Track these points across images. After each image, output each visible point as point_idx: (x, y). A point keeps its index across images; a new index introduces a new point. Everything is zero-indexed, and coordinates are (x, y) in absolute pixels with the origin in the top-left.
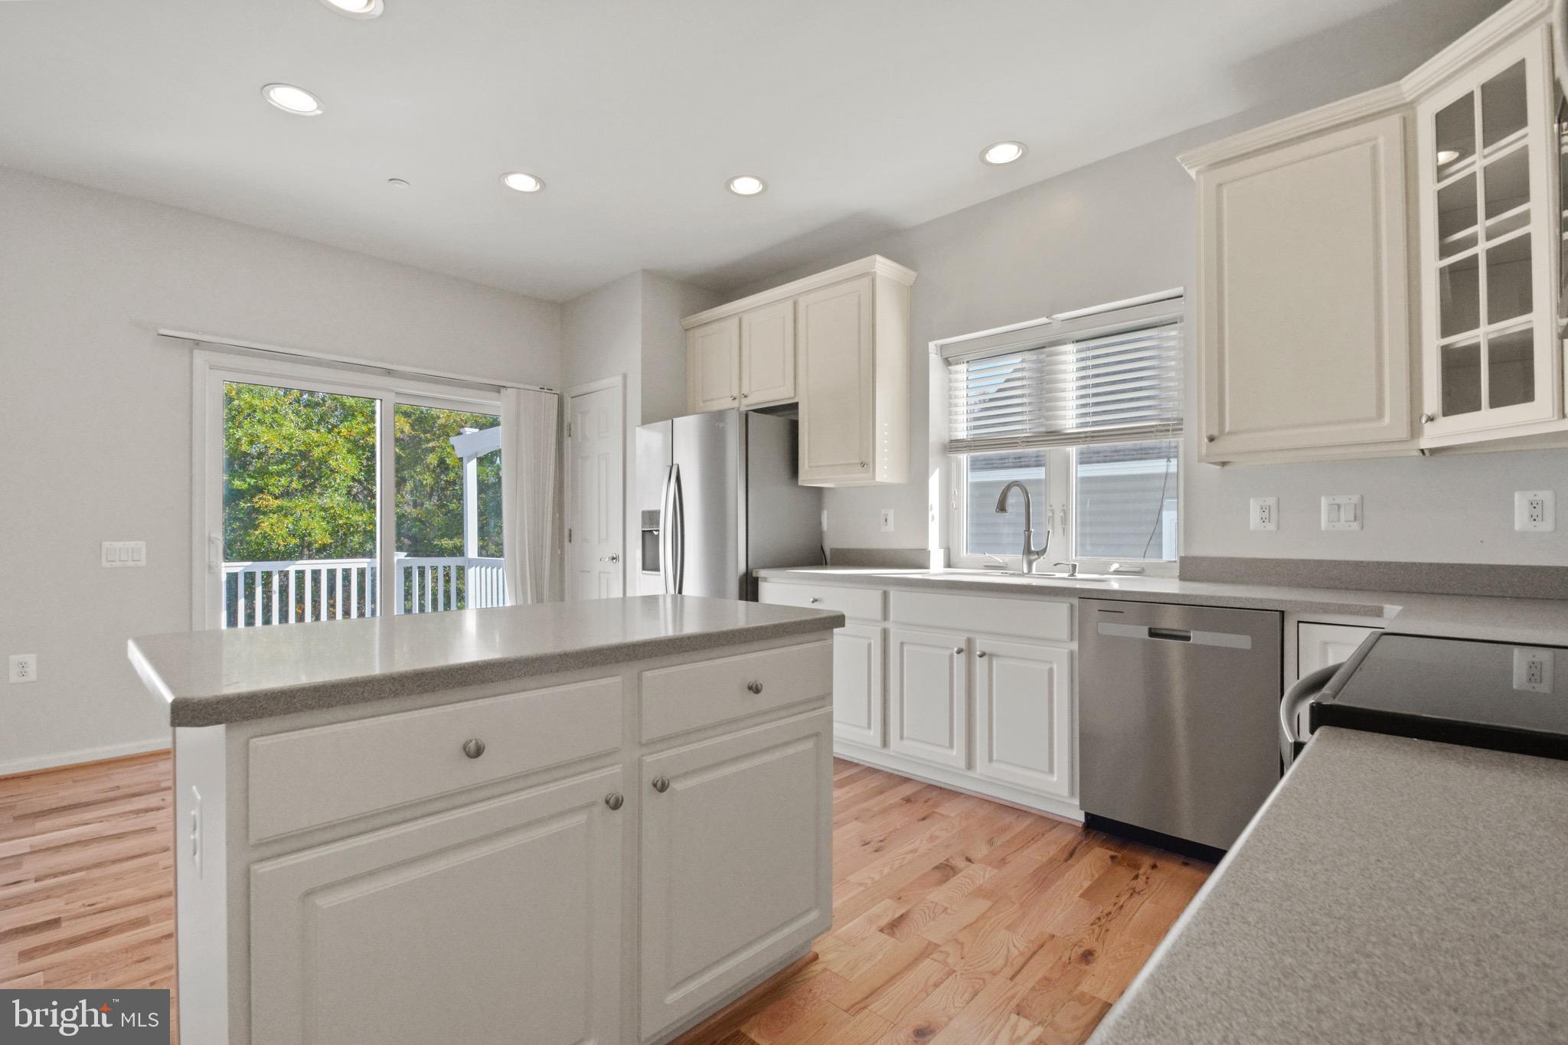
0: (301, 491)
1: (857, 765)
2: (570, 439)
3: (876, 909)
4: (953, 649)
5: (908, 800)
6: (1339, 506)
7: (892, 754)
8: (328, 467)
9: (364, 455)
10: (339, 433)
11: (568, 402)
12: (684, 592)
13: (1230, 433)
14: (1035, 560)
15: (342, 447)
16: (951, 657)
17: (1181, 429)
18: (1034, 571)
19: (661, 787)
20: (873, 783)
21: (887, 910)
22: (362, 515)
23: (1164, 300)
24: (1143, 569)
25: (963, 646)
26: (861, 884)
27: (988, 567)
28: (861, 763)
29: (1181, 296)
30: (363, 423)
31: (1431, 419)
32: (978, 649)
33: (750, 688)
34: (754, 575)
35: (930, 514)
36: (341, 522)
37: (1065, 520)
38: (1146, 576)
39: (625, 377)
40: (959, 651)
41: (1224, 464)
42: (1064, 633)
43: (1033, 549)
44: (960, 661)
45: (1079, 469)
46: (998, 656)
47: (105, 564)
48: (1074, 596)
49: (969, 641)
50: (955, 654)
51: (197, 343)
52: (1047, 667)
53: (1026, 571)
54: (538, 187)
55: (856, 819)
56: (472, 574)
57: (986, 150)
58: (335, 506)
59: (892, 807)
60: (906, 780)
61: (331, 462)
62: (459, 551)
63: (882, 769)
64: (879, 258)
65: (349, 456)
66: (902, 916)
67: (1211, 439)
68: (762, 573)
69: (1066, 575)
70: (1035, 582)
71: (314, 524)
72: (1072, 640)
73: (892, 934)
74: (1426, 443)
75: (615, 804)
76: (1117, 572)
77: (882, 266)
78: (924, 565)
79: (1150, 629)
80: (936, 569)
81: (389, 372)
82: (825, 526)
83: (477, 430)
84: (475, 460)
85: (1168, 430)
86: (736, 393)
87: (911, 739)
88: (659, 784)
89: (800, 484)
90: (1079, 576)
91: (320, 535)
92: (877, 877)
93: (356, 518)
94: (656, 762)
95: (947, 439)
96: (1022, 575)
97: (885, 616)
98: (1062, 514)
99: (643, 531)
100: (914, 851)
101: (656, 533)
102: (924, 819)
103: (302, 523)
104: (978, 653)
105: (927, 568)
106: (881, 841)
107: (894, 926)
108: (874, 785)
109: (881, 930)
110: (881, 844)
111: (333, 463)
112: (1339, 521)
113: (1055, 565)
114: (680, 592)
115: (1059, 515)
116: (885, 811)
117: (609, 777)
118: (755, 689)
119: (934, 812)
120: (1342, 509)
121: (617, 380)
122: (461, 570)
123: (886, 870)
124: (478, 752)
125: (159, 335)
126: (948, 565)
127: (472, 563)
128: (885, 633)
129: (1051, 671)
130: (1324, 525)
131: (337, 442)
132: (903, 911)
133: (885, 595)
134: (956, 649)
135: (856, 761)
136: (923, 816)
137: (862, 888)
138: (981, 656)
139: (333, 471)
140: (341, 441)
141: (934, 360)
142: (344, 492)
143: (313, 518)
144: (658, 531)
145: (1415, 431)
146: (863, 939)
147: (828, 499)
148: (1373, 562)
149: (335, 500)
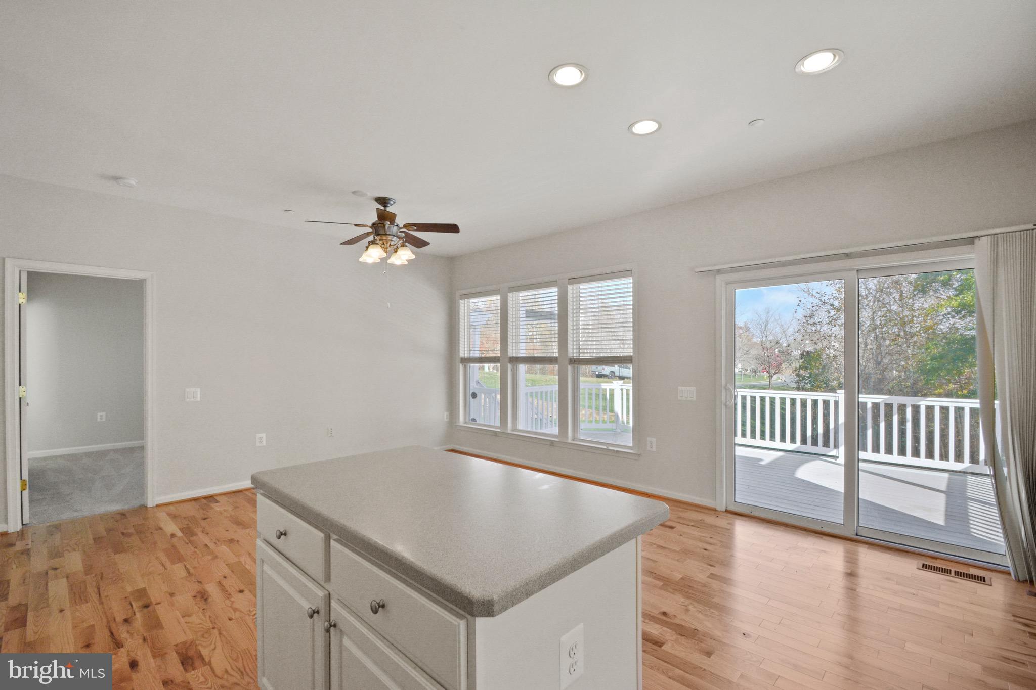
47: (679, 398)
51: (717, 271)
81: (848, 256)
125: (696, 272)
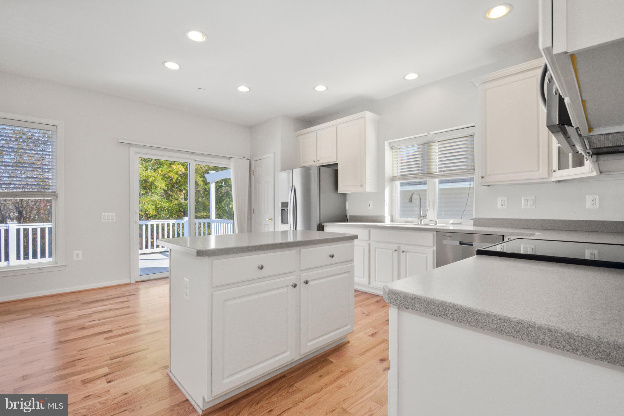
0: (145, 194)
1: (360, 291)
2: (254, 176)
3: (367, 331)
4: (393, 250)
5: (378, 302)
6: (528, 200)
7: (371, 286)
8: (154, 185)
9: (167, 180)
10: (158, 172)
11: (253, 162)
12: (297, 229)
13: (489, 175)
14: (423, 219)
15: (159, 178)
16: (393, 252)
17: (474, 173)
18: (422, 223)
19: (307, 282)
20: (365, 296)
21: (371, 331)
22: (166, 203)
23: (469, 127)
24: (461, 222)
25: (397, 249)
26: (362, 324)
27: (406, 222)
28: (361, 290)
29: (475, 126)
30: (167, 168)
31: (554, 171)
32: (402, 249)
33: (330, 256)
34: (323, 225)
35: (385, 203)
36: (159, 206)
37: (434, 205)
38: (462, 225)
39: (275, 153)
40: (395, 251)
41: (489, 186)
42: (431, 244)
43: (422, 215)
44: (395, 254)
45: (439, 185)
46: (409, 252)
47: (103, 221)
48: (435, 231)
49: (399, 247)
50: (394, 251)
51: (131, 144)
52: (425, 255)
53: (419, 223)
54: (249, 90)
55: (360, 307)
56: (213, 226)
57: (405, 76)
58: (157, 200)
59: (372, 303)
60: (377, 296)
61: (155, 183)
62: (208, 217)
63: (368, 292)
64: (367, 112)
65: (162, 181)
66: (376, 332)
67: (482, 178)
68: (325, 224)
69: (433, 225)
70: (422, 227)
71: (149, 207)
72: (434, 246)
73: (373, 337)
74: (553, 179)
75: (295, 286)
76: (452, 223)
77: (368, 115)
78: (383, 221)
79: (460, 242)
80: (388, 222)
81: (193, 154)
82: (347, 208)
83: (215, 172)
84: (214, 183)
85: (470, 173)
86: (315, 160)
87: (378, 281)
88: (306, 282)
89: (339, 192)
90: (438, 225)
91: (152, 212)
92: (367, 322)
93: (165, 205)
94: (305, 276)
95: (392, 176)
96: (418, 224)
97: (369, 239)
98: (433, 203)
99: (282, 209)
100: (379, 316)
101: (286, 210)
102: (383, 307)
103: (145, 207)
104: (402, 251)
105: (384, 222)
106: (369, 313)
107: (373, 335)
108: (366, 297)
109: (369, 336)
110: (368, 314)
111: (156, 184)
112: (528, 205)
113: (430, 221)
114: (296, 229)
115: (432, 203)
116: (369, 305)
117: (292, 279)
118: (332, 256)
119: (386, 305)
120: (529, 201)
121: (272, 155)
122: (209, 224)
123: (370, 321)
124: (262, 268)
125: (119, 142)
126: (392, 221)
127: (213, 221)
128: (369, 245)
129: (427, 257)
130: (522, 207)
131: (158, 176)
132: (376, 331)
133: (369, 232)
134: (394, 250)
135: (359, 290)
136: (383, 306)
137: (362, 325)
138: (403, 252)
139: (156, 187)
140: (159, 175)
141: (387, 148)
142: (160, 195)
143: (149, 205)
144: (288, 209)
145: (550, 175)
146: (364, 338)
147: (348, 198)
148: (539, 219)
149: (156, 198)
